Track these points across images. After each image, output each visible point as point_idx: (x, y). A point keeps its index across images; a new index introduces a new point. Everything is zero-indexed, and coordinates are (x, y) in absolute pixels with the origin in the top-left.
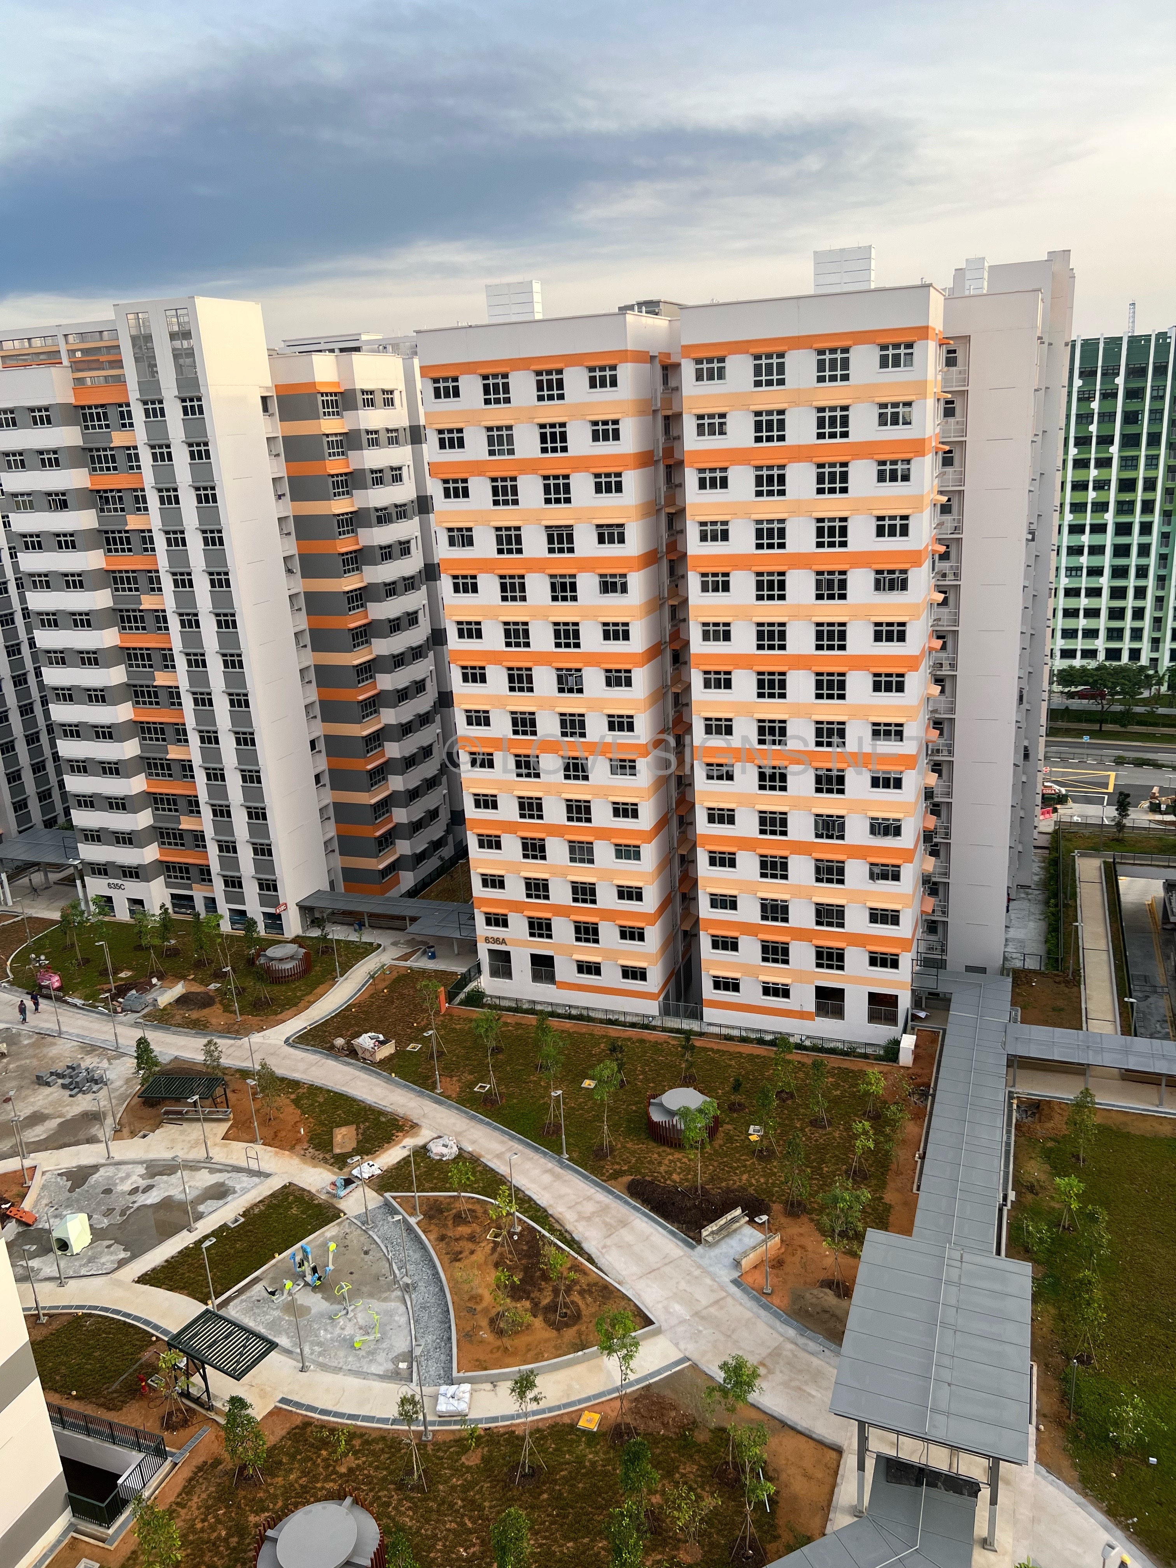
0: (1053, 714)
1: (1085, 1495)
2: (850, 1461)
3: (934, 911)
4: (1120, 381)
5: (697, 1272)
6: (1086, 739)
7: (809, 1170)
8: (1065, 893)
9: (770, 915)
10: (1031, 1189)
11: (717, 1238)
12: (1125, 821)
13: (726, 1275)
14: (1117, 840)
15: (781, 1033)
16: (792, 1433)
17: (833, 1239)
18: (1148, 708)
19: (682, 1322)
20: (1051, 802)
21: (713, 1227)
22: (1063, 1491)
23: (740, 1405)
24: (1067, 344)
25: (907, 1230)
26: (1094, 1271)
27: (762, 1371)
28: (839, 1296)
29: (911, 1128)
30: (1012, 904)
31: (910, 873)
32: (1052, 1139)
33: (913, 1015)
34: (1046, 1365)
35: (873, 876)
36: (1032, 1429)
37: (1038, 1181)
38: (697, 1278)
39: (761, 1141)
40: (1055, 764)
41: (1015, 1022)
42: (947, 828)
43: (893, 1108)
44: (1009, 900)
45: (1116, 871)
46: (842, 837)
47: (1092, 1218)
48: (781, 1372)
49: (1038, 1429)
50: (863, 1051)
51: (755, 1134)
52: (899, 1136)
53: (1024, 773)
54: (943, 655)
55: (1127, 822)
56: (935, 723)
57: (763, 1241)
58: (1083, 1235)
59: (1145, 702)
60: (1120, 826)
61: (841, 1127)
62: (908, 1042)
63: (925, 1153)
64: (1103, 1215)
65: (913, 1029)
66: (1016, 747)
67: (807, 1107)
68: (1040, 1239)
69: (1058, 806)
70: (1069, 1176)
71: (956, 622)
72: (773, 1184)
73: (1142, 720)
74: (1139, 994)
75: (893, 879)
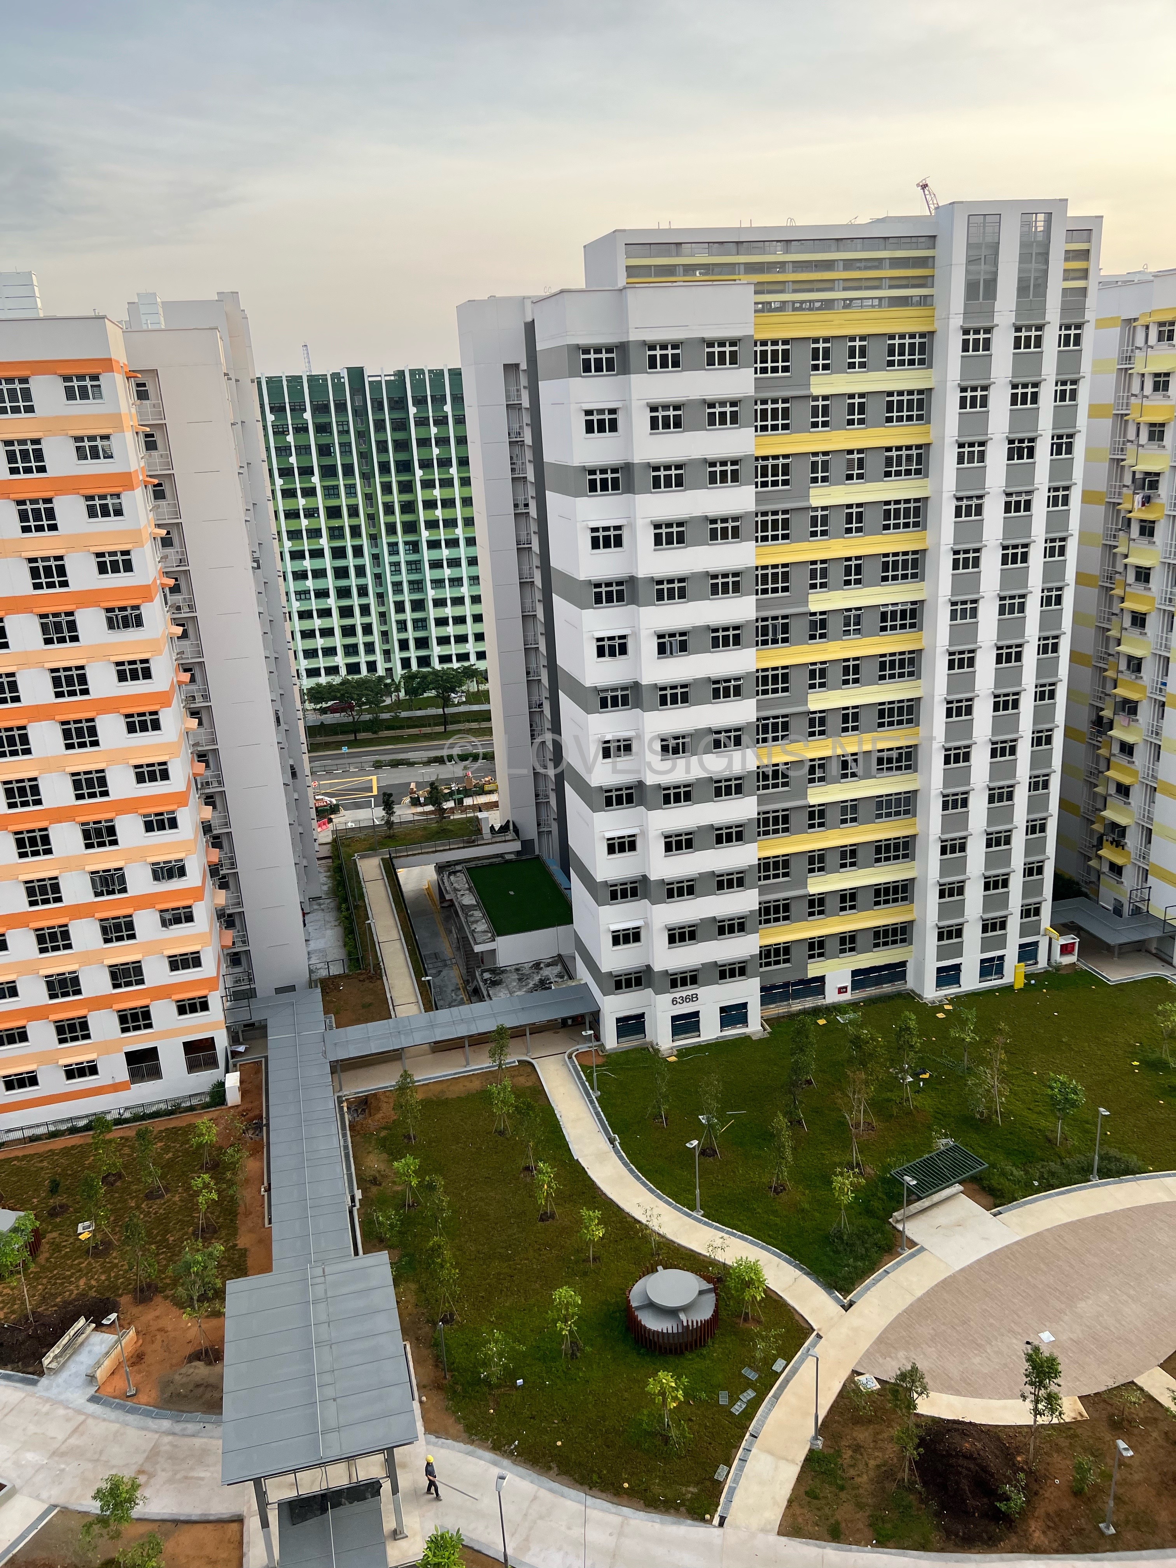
0: (311, 731)
1: (472, 1442)
2: (253, 1523)
3: (234, 943)
4: (308, 415)
5: (46, 1408)
6: (345, 749)
7: (153, 1247)
8: (353, 896)
9: (59, 992)
10: (375, 1181)
11: (62, 1360)
12: (392, 818)
13: (79, 1396)
14: (389, 837)
15: (95, 1114)
16: (186, 1526)
17: (193, 1308)
18: (392, 714)
19: (40, 1469)
20: (325, 813)
21: (56, 1350)
22: (453, 1449)
23: (124, 1526)
24: (253, 381)
25: (267, 1268)
26: (441, 1235)
27: (142, 1479)
28: (209, 1363)
29: (251, 1165)
30: (307, 917)
31: (203, 912)
32: (384, 1128)
33: (232, 1052)
34: (417, 1339)
35: (164, 923)
36: (416, 1405)
37: (379, 1172)
38: (47, 1414)
39: (94, 1236)
40: (321, 778)
41: (331, 1028)
42: (231, 858)
43: (230, 1151)
44: (304, 915)
45: (393, 865)
46: (124, 890)
47: (431, 1187)
48: (163, 1470)
49: (421, 1402)
50: (188, 1104)
51: (85, 1231)
52: (241, 1177)
53: (295, 791)
54: (193, 687)
55: (395, 819)
56: (199, 756)
57: (116, 1342)
58: (426, 1207)
59: (388, 708)
60: (389, 824)
61: (180, 1190)
62: (233, 1080)
63: (269, 1185)
64: (440, 1182)
65: (235, 1066)
66: (282, 767)
67: (139, 1181)
68: (390, 1225)
69: (332, 816)
70: (404, 1157)
71: (200, 654)
72: (117, 1277)
73: (390, 725)
74: (434, 971)
75: (187, 921)
